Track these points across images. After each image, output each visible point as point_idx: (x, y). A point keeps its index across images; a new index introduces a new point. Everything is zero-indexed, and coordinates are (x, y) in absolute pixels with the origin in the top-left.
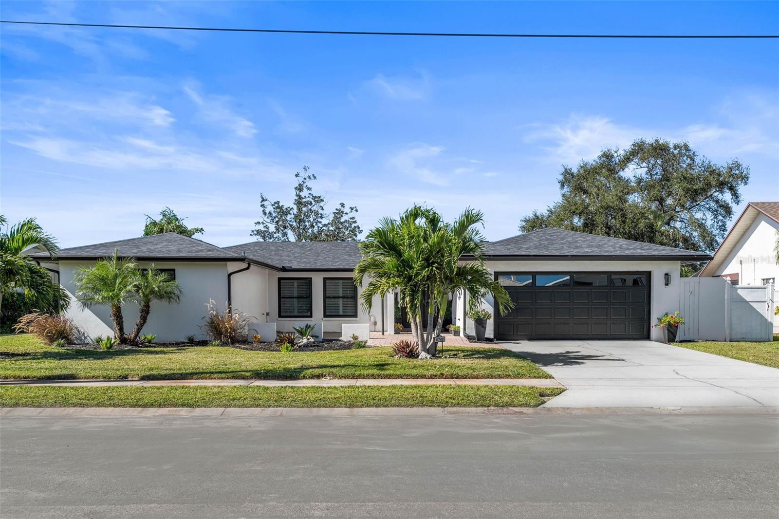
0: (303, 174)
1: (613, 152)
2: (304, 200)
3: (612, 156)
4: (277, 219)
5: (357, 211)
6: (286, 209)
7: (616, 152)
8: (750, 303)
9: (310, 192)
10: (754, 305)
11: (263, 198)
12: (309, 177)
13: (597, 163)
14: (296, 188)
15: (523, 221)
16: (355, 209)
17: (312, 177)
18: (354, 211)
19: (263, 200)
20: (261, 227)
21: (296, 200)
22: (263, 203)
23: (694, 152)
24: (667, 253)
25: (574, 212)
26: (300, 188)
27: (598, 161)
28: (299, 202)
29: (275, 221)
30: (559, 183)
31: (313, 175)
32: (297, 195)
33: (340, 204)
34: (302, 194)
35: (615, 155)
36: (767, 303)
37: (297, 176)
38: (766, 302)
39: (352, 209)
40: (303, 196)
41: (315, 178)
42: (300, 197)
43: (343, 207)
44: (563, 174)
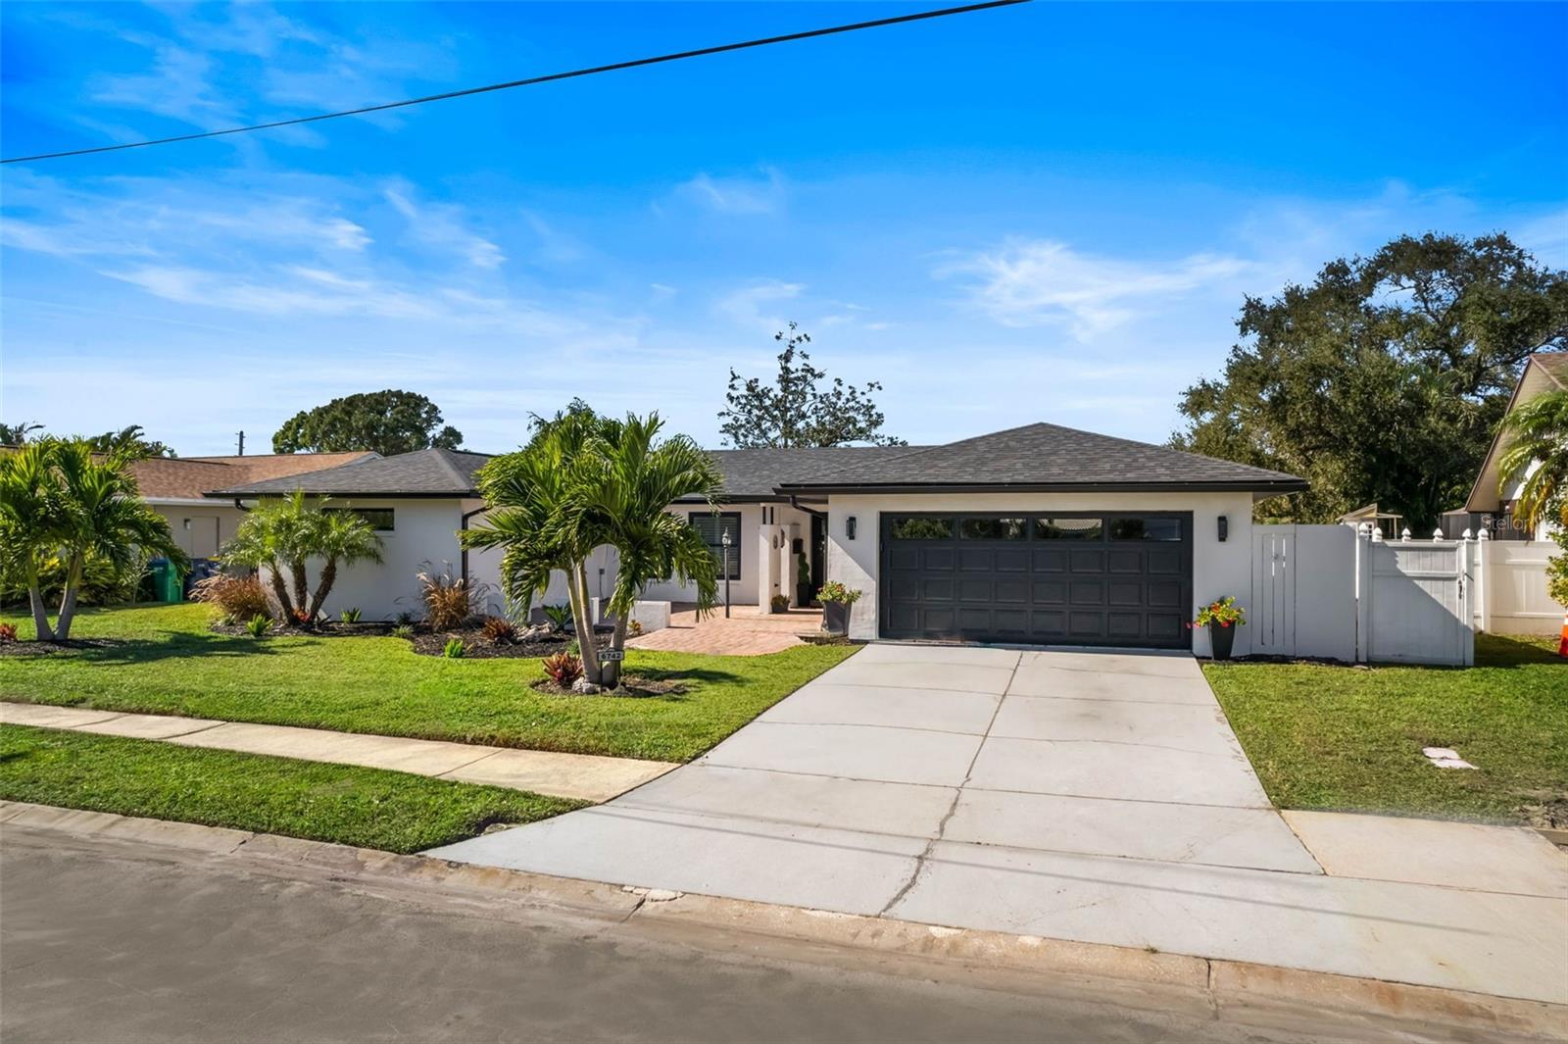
0: (789, 335)
1: (1348, 264)
2: (792, 376)
3: (1347, 271)
4: (749, 407)
5: (880, 388)
6: (762, 391)
7: (1354, 263)
8: (1416, 582)
9: (805, 361)
10: (1426, 586)
11: (733, 375)
12: (799, 339)
13: (1319, 284)
14: (780, 357)
15: (1184, 394)
16: (876, 386)
17: (803, 338)
18: (875, 389)
19: (734, 378)
20: (729, 420)
21: (780, 376)
22: (734, 382)
23: (1521, 251)
24: (1212, 476)
25: (1250, 378)
26: (786, 357)
27: (1320, 281)
28: (785, 379)
29: (746, 410)
30: (1237, 324)
31: (805, 335)
32: (782, 368)
33: (836, 380)
34: (791, 366)
35: (1353, 268)
36: (1457, 582)
37: (778, 338)
38: (1454, 579)
39: (872, 386)
40: (793, 370)
41: (808, 339)
42: (786, 370)
43: (841, 385)
44: (1243, 309)
